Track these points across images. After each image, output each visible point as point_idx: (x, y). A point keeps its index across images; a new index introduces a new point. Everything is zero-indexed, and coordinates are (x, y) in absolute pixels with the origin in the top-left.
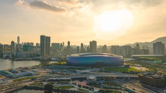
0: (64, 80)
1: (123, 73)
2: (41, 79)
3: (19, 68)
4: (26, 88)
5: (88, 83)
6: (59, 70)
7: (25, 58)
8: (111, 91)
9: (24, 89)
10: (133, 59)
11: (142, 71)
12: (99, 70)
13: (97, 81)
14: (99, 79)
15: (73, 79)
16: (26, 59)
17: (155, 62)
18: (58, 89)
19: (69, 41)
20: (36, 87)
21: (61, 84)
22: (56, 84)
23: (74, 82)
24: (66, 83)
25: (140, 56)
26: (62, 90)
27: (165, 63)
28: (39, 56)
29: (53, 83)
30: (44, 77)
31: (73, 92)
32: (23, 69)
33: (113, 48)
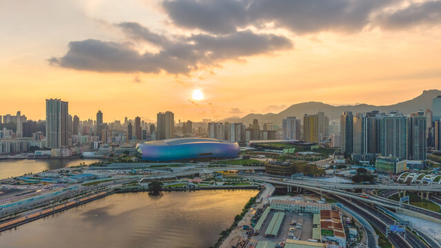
5: (205, 179)
10: (252, 148)
12: (207, 164)
14: (215, 175)
26: (177, 187)
27: (298, 153)
33: (212, 128)
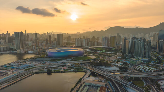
1: (83, 60)
10: (89, 50)
11: (93, 58)
12: (71, 60)
17: (101, 51)
27: (106, 52)
33: (77, 41)
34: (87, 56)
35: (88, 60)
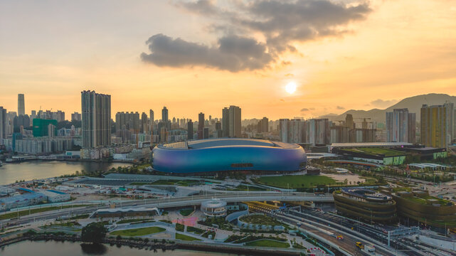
0: (138, 213)
1: (299, 190)
2: (74, 212)
3: (17, 182)
4: (31, 236)
5: (204, 220)
6: (130, 187)
7: (38, 155)
8: (259, 238)
9: (25, 240)
10: (333, 155)
11: (349, 184)
12: (237, 184)
13: (229, 212)
14: (235, 208)
15: (165, 210)
16: (40, 157)
17: (388, 161)
18: (119, 238)
19: (165, 108)
20: (59, 233)
21: (128, 224)
22: (117, 223)
23: (165, 218)
24: (144, 221)
25: (351, 148)
26: (131, 239)
27: (411, 165)
28: (78, 148)
29: (107, 223)
30: (85, 205)
31: (158, 243)
32: (28, 186)
33: (284, 126)
34: (322, 174)
35: (325, 191)
